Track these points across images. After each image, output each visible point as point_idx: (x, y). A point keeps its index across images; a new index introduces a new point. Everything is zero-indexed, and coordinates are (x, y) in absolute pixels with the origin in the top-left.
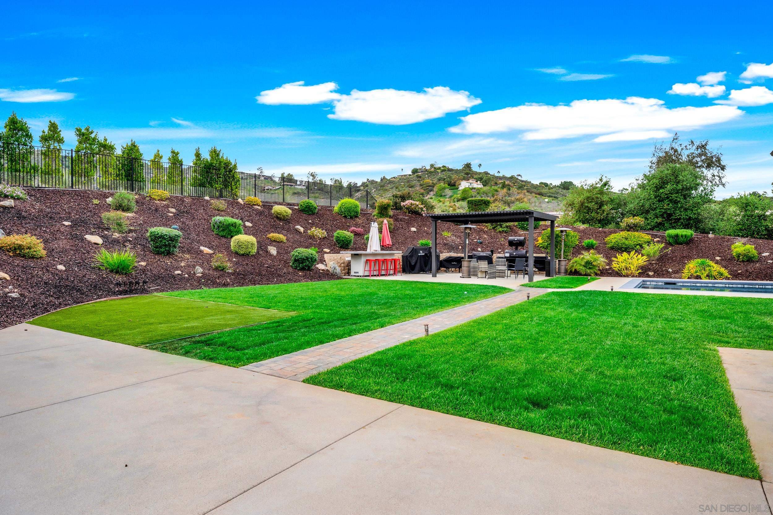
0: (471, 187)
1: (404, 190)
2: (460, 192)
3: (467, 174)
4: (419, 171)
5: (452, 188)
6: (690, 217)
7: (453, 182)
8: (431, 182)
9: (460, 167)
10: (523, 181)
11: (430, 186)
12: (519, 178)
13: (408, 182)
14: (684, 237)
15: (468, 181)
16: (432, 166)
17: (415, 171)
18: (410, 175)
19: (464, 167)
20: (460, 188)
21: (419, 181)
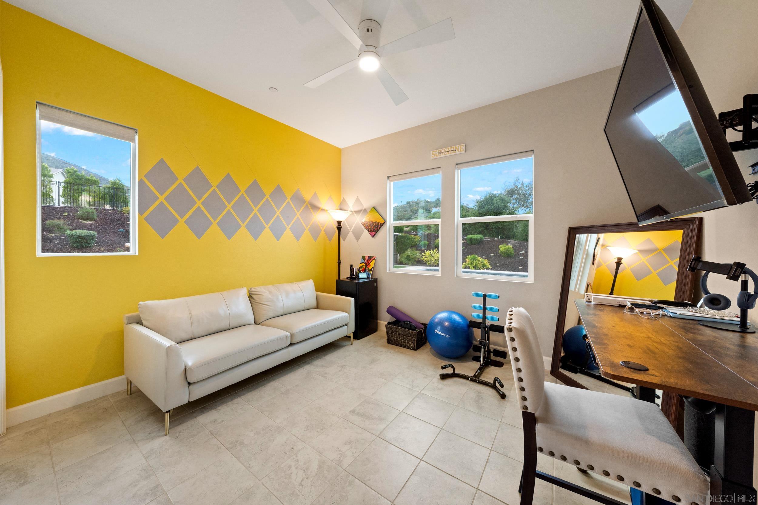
0: (438, 211)
1: (402, 213)
2: (432, 214)
3: (437, 204)
4: (411, 202)
5: (428, 212)
6: (499, 227)
7: (428, 208)
8: (417, 208)
9: (434, 200)
10: (469, 208)
11: (415, 211)
12: (468, 206)
13: (404, 208)
14: (475, 240)
15: (437, 208)
16: (418, 200)
17: (408, 203)
18: (406, 205)
19: (436, 200)
20: (432, 212)
21: (410, 208)
